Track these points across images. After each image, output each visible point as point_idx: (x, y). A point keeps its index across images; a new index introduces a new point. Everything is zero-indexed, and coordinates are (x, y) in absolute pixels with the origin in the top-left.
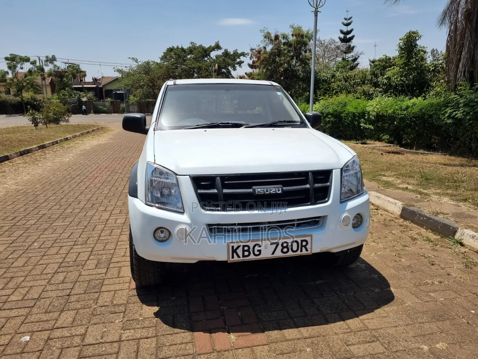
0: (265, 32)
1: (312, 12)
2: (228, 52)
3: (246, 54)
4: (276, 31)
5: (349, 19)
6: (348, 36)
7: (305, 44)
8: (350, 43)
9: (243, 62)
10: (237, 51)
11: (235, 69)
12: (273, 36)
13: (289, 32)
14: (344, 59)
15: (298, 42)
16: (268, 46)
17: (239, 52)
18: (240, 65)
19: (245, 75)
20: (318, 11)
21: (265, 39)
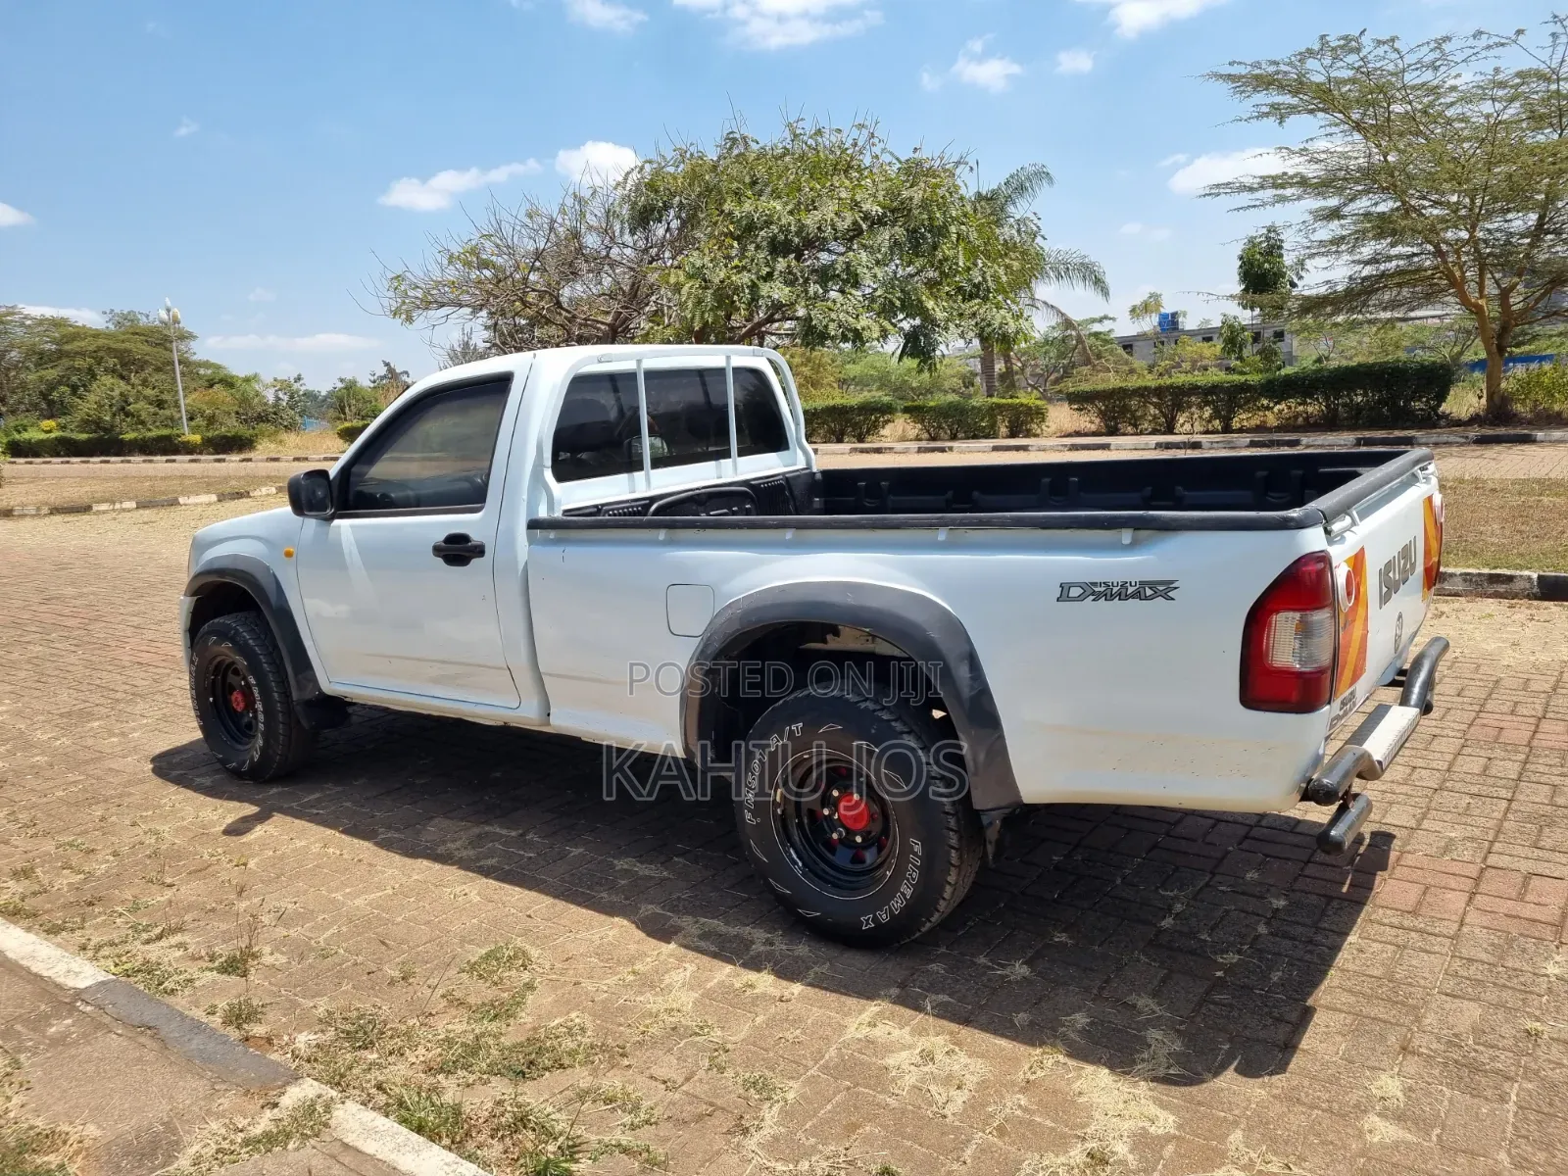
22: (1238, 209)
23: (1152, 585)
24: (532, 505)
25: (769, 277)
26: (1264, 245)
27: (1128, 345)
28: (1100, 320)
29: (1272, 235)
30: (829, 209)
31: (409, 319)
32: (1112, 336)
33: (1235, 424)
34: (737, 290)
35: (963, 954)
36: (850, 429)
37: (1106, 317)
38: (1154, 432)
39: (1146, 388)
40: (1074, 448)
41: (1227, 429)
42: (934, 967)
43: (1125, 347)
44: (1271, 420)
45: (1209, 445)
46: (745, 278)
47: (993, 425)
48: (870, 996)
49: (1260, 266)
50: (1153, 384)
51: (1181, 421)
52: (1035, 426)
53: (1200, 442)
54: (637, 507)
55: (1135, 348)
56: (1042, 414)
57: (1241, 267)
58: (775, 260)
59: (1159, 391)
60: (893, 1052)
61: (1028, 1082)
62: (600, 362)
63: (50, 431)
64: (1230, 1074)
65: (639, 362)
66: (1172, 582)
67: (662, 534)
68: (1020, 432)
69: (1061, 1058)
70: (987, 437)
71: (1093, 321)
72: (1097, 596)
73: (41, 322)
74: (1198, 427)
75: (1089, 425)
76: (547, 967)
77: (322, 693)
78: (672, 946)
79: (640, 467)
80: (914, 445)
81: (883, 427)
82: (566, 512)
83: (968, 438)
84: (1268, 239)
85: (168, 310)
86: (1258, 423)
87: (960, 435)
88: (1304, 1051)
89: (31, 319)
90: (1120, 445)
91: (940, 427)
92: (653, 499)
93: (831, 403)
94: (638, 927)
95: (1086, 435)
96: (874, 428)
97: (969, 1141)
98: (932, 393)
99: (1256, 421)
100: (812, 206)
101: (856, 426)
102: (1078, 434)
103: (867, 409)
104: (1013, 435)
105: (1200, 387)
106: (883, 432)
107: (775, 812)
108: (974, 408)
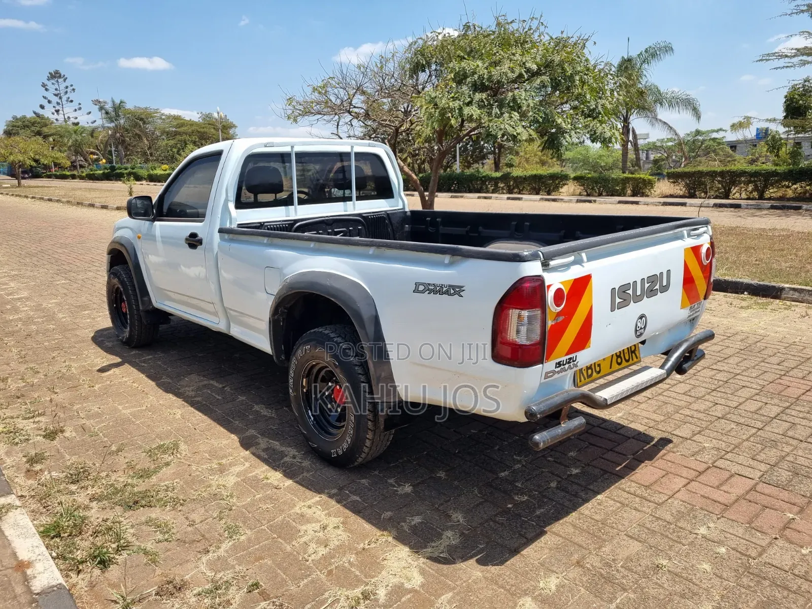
22: (776, 68)
23: (453, 287)
24: (223, 220)
25: (469, 104)
26: (801, 89)
27: (733, 146)
28: (717, 131)
29: (807, 83)
30: (505, 67)
31: (295, 121)
32: (724, 140)
33: (767, 194)
34: (452, 110)
35: (384, 476)
36: (544, 188)
37: (721, 130)
38: (716, 197)
39: (714, 172)
40: (665, 204)
41: (761, 197)
42: (363, 481)
43: (731, 147)
44: (790, 193)
45: (746, 206)
46: (457, 104)
47: (624, 189)
48: (319, 491)
49: (797, 102)
50: (719, 170)
51: (734, 191)
52: (647, 191)
53: (740, 205)
54: (285, 224)
55: (737, 148)
56: (652, 184)
57: (785, 102)
58: (474, 94)
59: (722, 174)
60: (310, 522)
61: (364, 549)
62: (266, 146)
63: (166, 170)
64: (472, 562)
65: (292, 147)
66: (462, 287)
67: (265, 240)
68: (639, 194)
69: (390, 539)
70: (619, 195)
71: (713, 131)
72: (431, 291)
73: (169, 117)
74: (744, 196)
75: (679, 192)
76: (183, 455)
77: (154, 307)
78: (248, 452)
79: (292, 204)
80: (575, 198)
81: (562, 187)
82: (240, 226)
83: (608, 196)
84: (804, 86)
85: (218, 113)
86: (781, 195)
87: (604, 194)
88: (522, 555)
89: (165, 115)
90: (692, 204)
91: (593, 189)
92: (296, 221)
93: (535, 172)
94: (239, 441)
95: (676, 197)
96: (556, 188)
97: (309, 575)
98: (612, 169)
99: (779, 194)
100: (496, 64)
101: (546, 185)
102: (671, 196)
103: (553, 177)
104: (634, 195)
105: (747, 172)
106: (561, 190)
107: (302, 391)
108: (613, 179)
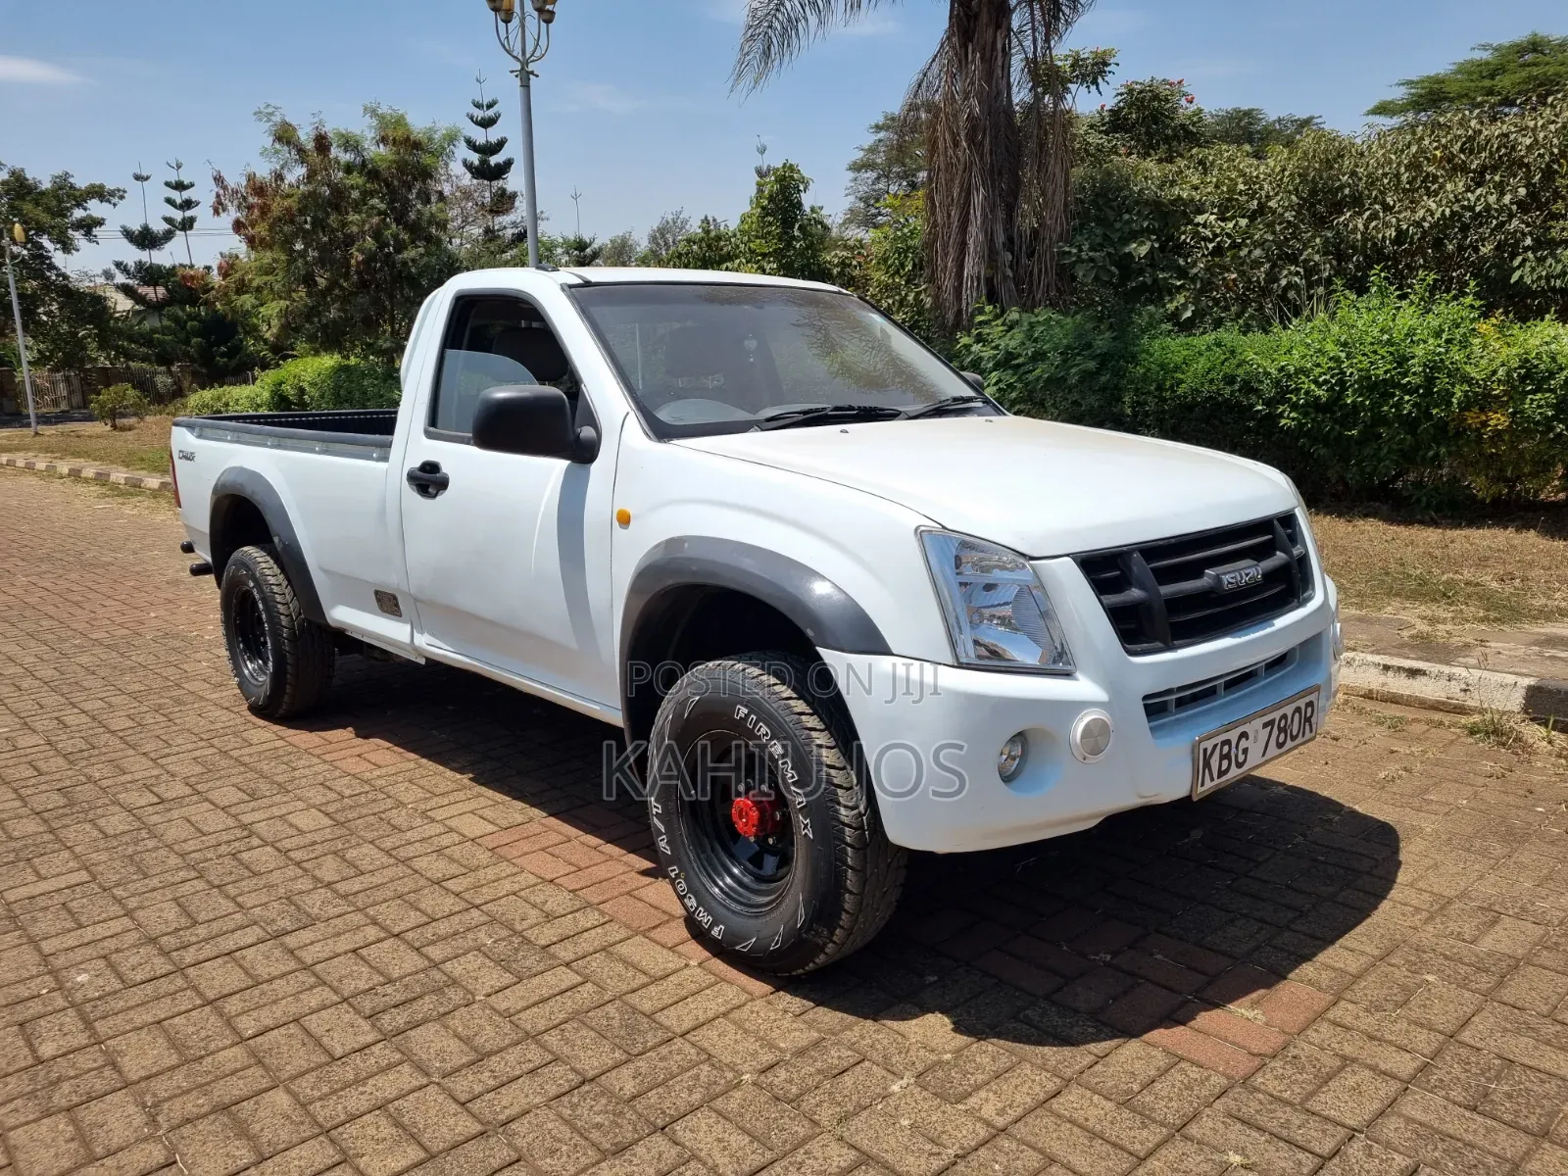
0: (273, 118)
1: (512, 72)
2: (27, 180)
3: (112, 193)
4: (316, 120)
5: (490, 106)
6: (494, 160)
7: (426, 174)
8: (501, 183)
9: (100, 223)
10: (71, 180)
11: (67, 247)
12: (305, 136)
13: (364, 129)
14: (488, 231)
15: (402, 167)
16: (290, 170)
17: (81, 182)
18: (88, 233)
19: (113, 267)
20: (532, 73)
21: (277, 146)
